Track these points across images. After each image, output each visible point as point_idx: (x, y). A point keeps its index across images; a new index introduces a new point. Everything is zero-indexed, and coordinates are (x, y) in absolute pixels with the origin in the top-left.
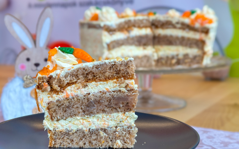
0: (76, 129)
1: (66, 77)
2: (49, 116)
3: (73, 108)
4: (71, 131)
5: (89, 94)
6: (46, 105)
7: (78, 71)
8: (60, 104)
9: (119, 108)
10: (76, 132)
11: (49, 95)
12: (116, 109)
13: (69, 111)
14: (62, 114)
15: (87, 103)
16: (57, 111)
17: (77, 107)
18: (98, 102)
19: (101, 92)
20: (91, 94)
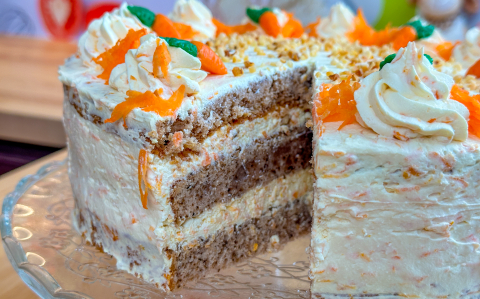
0: (215, 232)
1: (206, 115)
2: (173, 215)
3: (213, 186)
4: (207, 241)
5: (239, 149)
6: (168, 192)
7: (224, 101)
8: (192, 184)
9: (279, 168)
10: (215, 241)
11: (175, 166)
12: (274, 172)
13: (207, 196)
14: (195, 205)
15: (236, 170)
16: (186, 199)
17: (220, 184)
18: (252, 164)
19: (256, 141)
20: (243, 149)
